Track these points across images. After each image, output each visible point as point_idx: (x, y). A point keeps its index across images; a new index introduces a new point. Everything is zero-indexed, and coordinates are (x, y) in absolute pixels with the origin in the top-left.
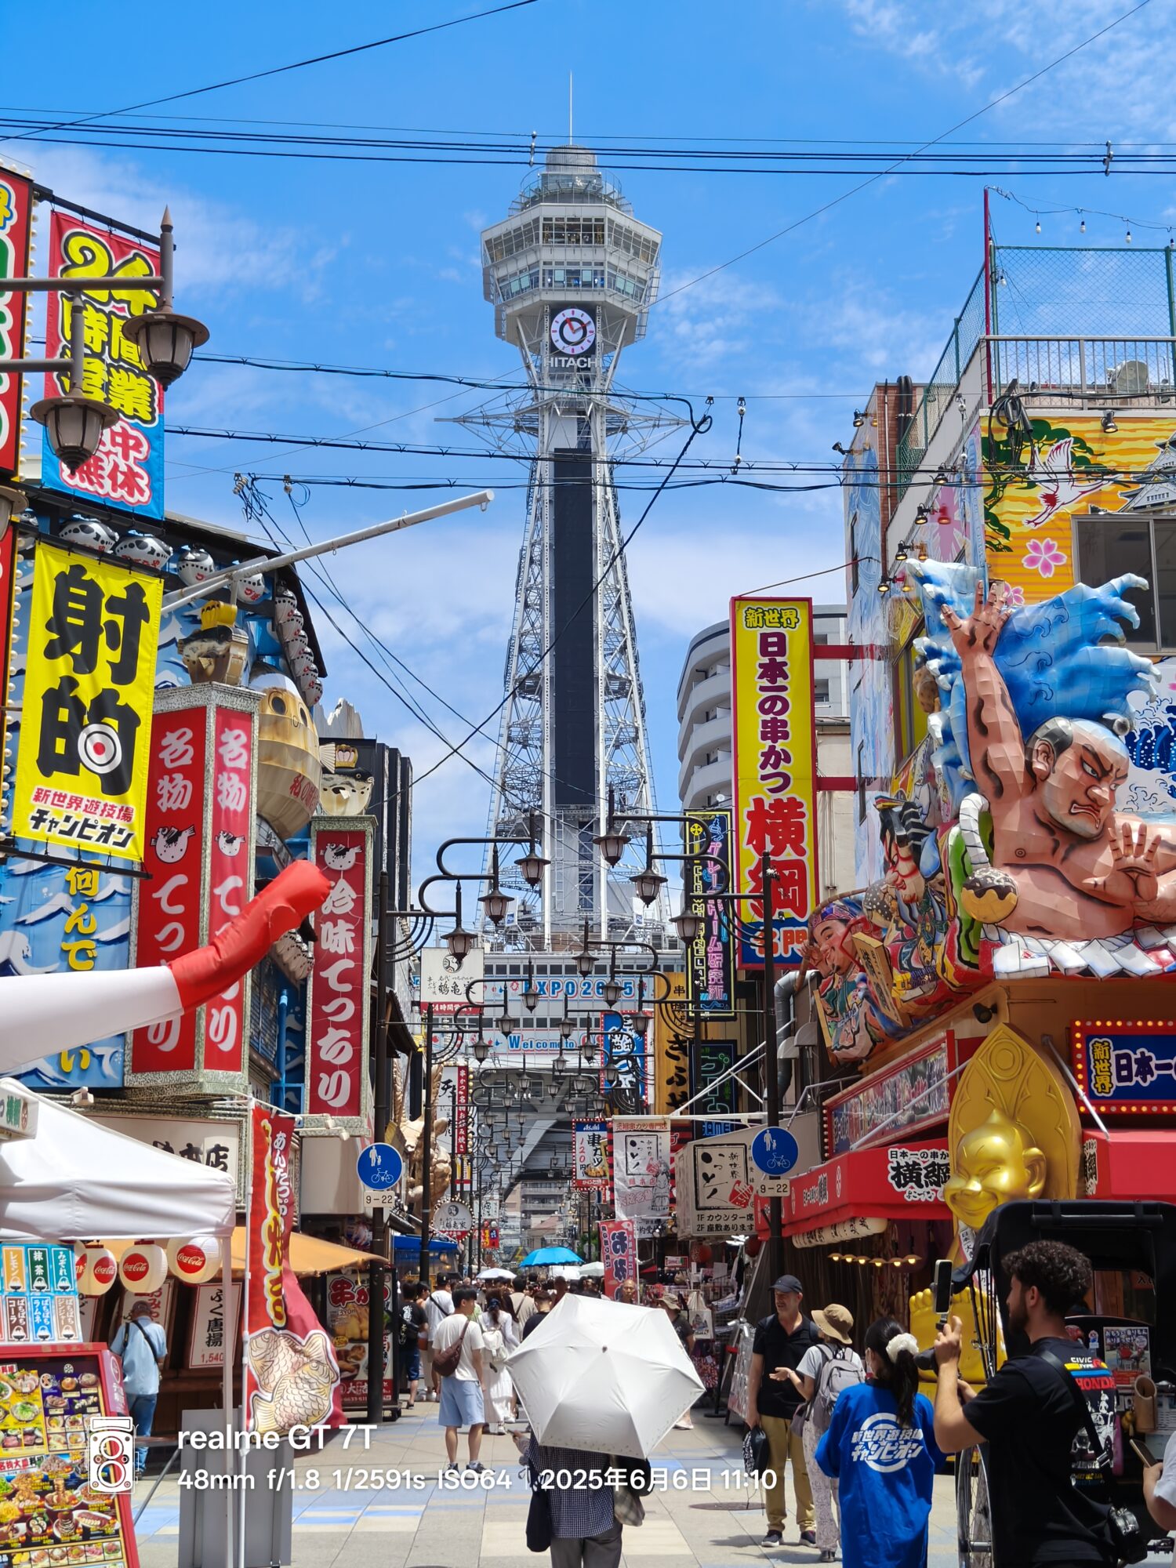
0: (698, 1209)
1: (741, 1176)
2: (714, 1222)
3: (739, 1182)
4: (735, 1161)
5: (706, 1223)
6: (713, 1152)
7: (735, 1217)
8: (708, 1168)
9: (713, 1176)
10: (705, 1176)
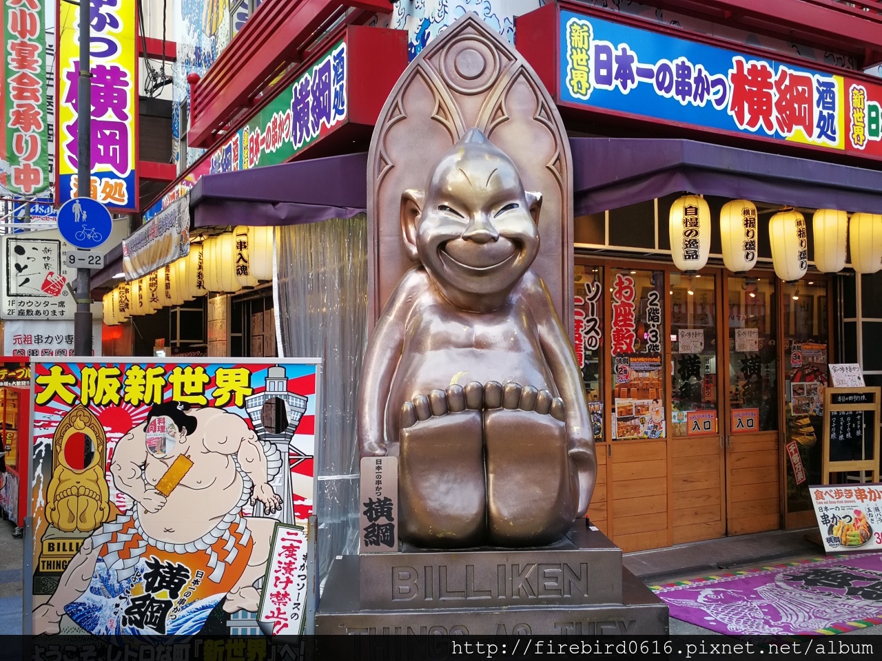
0: (8, 295)
1: (54, 267)
2: (26, 308)
3: (51, 274)
4: (48, 254)
5: (16, 308)
6: (27, 246)
7: (46, 304)
8: (22, 260)
9: (26, 267)
10: (17, 266)
